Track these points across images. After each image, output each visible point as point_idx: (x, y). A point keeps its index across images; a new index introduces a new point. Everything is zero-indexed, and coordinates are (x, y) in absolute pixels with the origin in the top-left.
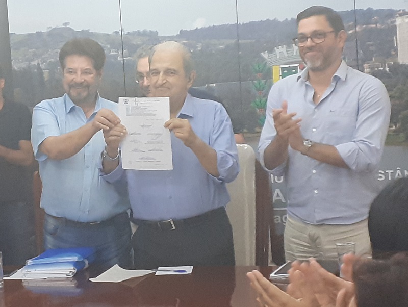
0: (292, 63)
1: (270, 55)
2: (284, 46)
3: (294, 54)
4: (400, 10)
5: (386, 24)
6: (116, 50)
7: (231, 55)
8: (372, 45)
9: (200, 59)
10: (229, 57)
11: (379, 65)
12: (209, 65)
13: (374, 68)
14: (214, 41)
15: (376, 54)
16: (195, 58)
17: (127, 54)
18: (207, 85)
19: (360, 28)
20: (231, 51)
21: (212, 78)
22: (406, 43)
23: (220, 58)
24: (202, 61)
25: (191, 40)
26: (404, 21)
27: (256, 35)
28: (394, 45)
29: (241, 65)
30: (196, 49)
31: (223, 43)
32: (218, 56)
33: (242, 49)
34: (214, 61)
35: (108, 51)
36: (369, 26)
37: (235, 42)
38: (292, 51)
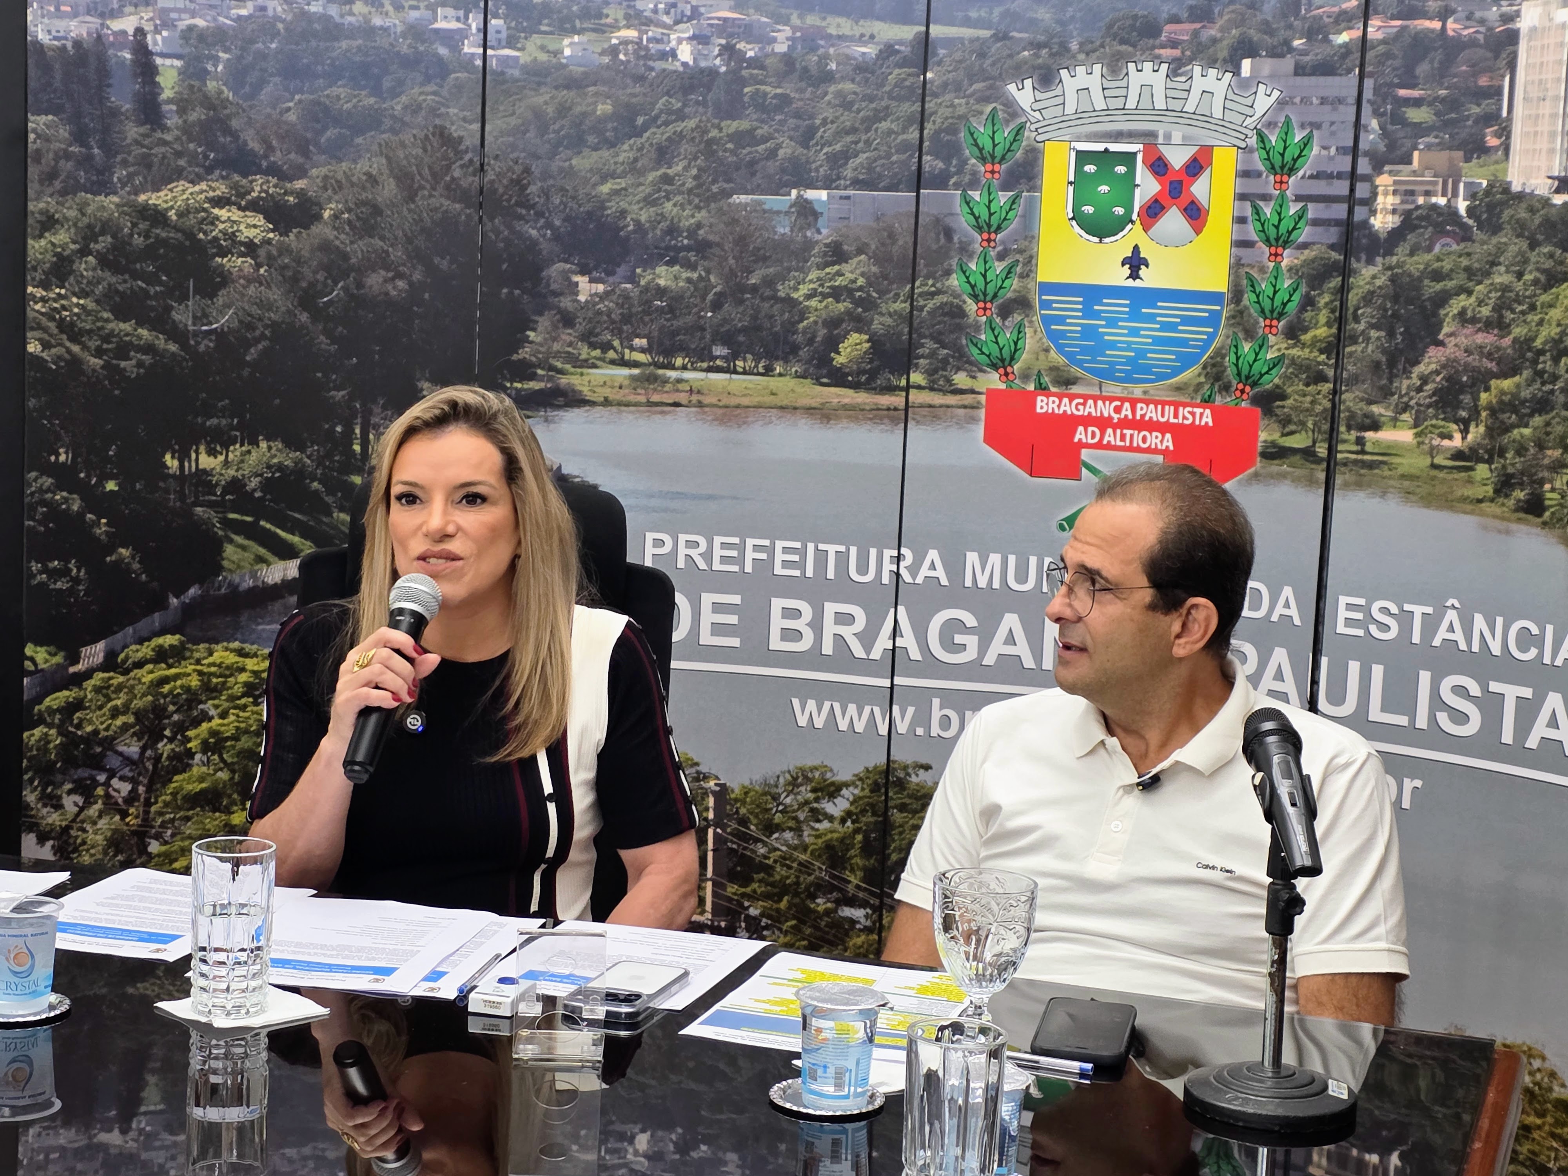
0: (1118, 136)
1: (1040, 96)
2: (1097, 68)
3: (1131, 104)
5: (1482, 22)
6: (461, 13)
7: (896, 85)
8: (1417, 103)
9: (779, 91)
10: (889, 93)
11: (1435, 183)
12: (812, 117)
13: (1412, 193)
14: (839, 26)
15: (1426, 139)
16: (762, 83)
17: (504, 35)
18: (794, 192)
19: (1380, 28)
20: (897, 71)
21: (817, 170)
22: (1546, 109)
23: (855, 93)
24: (785, 99)
25: (752, 11)
26: (1551, 20)
27: (997, 11)
28: (1500, 109)
29: (929, 128)
30: (769, 49)
31: (872, 37)
32: (848, 86)
33: (939, 63)
34: (829, 103)
35: (428, 14)
36: (1416, 22)
37: (915, 38)
38: (1123, 92)
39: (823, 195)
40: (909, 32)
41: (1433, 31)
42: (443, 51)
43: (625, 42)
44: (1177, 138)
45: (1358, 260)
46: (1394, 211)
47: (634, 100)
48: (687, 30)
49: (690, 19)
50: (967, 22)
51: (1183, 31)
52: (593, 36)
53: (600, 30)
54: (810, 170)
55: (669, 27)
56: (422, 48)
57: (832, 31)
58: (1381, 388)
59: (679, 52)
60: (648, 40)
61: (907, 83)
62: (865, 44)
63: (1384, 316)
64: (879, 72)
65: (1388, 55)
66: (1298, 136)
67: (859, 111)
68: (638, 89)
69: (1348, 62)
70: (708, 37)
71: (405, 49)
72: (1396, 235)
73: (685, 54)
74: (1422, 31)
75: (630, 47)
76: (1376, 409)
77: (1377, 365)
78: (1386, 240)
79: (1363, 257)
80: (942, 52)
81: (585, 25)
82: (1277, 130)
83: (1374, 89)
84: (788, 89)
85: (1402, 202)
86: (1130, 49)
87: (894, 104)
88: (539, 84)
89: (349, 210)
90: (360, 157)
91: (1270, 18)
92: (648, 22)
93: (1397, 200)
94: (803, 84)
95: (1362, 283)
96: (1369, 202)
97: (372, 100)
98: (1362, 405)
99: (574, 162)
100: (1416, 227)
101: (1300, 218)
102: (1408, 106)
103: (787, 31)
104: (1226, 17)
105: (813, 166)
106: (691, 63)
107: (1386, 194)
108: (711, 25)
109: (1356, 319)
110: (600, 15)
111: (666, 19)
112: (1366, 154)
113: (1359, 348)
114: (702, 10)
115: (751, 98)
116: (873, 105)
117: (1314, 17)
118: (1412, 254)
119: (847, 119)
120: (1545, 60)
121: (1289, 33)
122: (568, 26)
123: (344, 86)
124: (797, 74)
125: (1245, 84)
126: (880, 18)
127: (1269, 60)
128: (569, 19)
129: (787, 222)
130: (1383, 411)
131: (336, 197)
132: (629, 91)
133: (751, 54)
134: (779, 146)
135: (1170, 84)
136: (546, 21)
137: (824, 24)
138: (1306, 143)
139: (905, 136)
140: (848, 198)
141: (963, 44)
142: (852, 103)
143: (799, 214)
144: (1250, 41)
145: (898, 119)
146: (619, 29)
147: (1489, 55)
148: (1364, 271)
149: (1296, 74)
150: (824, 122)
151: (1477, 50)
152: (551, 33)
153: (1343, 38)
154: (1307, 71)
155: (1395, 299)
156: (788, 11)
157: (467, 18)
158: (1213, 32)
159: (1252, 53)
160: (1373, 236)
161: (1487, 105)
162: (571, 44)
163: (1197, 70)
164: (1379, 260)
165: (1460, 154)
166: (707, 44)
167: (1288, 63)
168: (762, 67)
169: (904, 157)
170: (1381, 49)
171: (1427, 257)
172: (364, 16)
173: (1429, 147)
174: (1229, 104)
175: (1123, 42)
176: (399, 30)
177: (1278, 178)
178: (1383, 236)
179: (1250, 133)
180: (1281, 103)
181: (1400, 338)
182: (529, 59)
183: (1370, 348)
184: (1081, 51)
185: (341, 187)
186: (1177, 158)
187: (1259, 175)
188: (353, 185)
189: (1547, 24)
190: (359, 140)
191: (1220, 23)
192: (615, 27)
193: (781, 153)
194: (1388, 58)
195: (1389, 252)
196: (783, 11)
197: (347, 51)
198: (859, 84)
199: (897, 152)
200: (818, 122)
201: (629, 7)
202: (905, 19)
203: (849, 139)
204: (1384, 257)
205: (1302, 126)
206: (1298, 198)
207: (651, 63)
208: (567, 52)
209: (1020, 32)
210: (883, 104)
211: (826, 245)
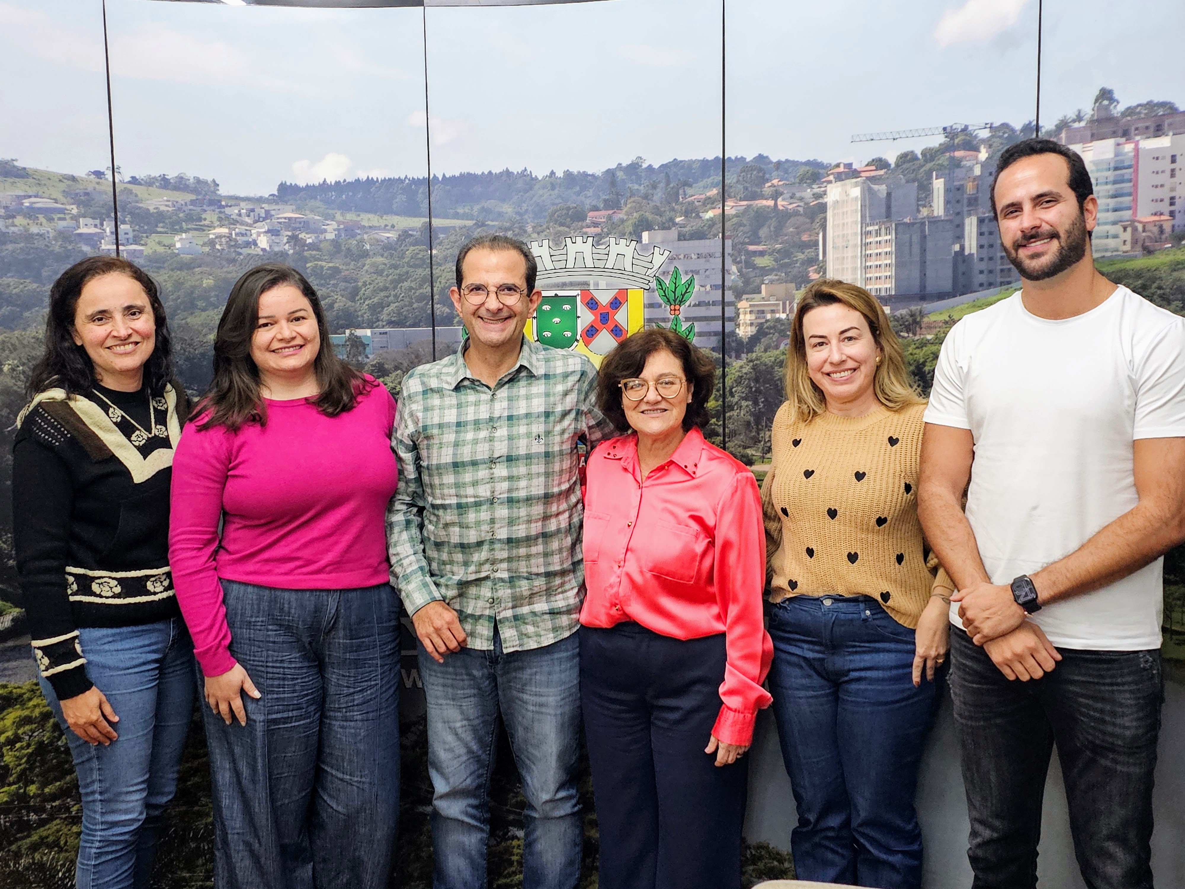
0: (563, 286)
2: (546, 242)
3: (570, 264)
4: (838, 166)
5: (801, 199)
6: (98, 222)
7: (412, 258)
8: (762, 254)
9: (331, 265)
10: (408, 263)
11: (778, 305)
12: (356, 281)
13: (763, 312)
14: (369, 219)
15: (770, 277)
16: (319, 260)
17: (131, 235)
18: (348, 332)
19: (733, 207)
20: (412, 248)
21: (362, 316)
22: (849, 253)
23: (385, 264)
24: (336, 271)
25: (307, 212)
26: (847, 195)
27: (476, 208)
28: (818, 255)
29: (437, 285)
30: (322, 237)
31: (393, 226)
32: (379, 259)
33: (440, 244)
34: (367, 271)
35: (73, 223)
36: (757, 202)
37: (422, 226)
38: (564, 257)
39: (368, 332)
40: (418, 223)
41: (768, 207)
42: (86, 249)
43: (220, 237)
44: (602, 284)
45: (731, 358)
46: (751, 324)
47: (229, 276)
48: (263, 227)
49: (264, 219)
50: (456, 216)
51: (601, 216)
52: (196, 233)
53: (201, 229)
54: (358, 316)
55: (250, 225)
56: (70, 247)
57: (365, 223)
58: (752, 438)
59: (258, 242)
60: (236, 234)
61: (420, 256)
62: (388, 231)
63: (750, 391)
64: (400, 249)
65: (741, 225)
66: (684, 279)
67: (388, 276)
68: (231, 268)
69: (714, 230)
70: (279, 231)
71: (57, 249)
72: (754, 340)
73: (263, 242)
74: (761, 207)
75: (223, 240)
76: (749, 452)
77: (748, 423)
78: (747, 343)
79: (733, 354)
80: (441, 236)
81: (189, 226)
82: (670, 276)
83: (733, 246)
84: (337, 263)
85: (756, 318)
86: (567, 229)
87: (412, 270)
88: (159, 268)
89: (23, 364)
90: (29, 326)
91: (658, 204)
92: (235, 222)
93: (753, 317)
94: (348, 260)
95: (733, 371)
96: (734, 319)
97: (35, 286)
98: (740, 449)
99: (189, 320)
100: (766, 334)
101: (690, 332)
102: (755, 256)
103: (334, 225)
104: (629, 206)
105: (360, 313)
106: (268, 249)
107: (745, 313)
108: (280, 223)
109: (732, 395)
110: (200, 219)
111: (247, 220)
112: (730, 288)
113: (735, 413)
114: (273, 213)
115: (312, 270)
116: (398, 271)
117: (689, 203)
118: (766, 351)
119: (381, 281)
120: (845, 221)
121: (672, 213)
122: (177, 227)
123: (12, 277)
124: (343, 253)
125: (645, 248)
126: (397, 214)
127: (661, 232)
128: (178, 222)
129: (345, 352)
130: (754, 453)
131: (13, 356)
132: (225, 270)
133: (309, 241)
134: (334, 302)
135: (595, 251)
136: (161, 225)
137: (359, 219)
138: (690, 283)
139: (421, 291)
140: (386, 333)
141: (455, 230)
142: (382, 271)
143: (352, 346)
144: (647, 220)
145: (416, 279)
146: (214, 228)
147: (808, 220)
148: (734, 364)
149: (679, 239)
150: (365, 284)
151: (799, 218)
152: (166, 233)
153: (710, 214)
154: (687, 237)
155: (757, 380)
156: (333, 212)
157: (102, 225)
158: (621, 215)
159: (649, 227)
160: (740, 342)
161: (809, 253)
162: (181, 239)
163: (612, 240)
164: (744, 356)
165: (793, 285)
166: (278, 235)
167: (673, 233)
168: (318, 249)
169: (421, 305)
170: (735, 220)
171: (777, 352)
172: (24, 227)
173: (772, 282)
174: (635, 261)
175: (561, 225)
176: (51, 235)
177: (672, 307)
178: (746, 340)
179: (651, 280)
180: (671, 259)
181: (762, 405)
182: (150, 251)
183: (742, 413)
184: (534, 232)
185: (15, 349)
186: (604, 298)
187: (660, 306)
188: (24, 346)
189: (845, 198)
190: (27, 314)
191: (625, 209)
192: (211, 227)
193: (336, 306)
194: (741, 226)
195: (750, 350)
196: (331, 212)
197: (13, 251)
198: (386, 258)
199: (417, 301)
200: (360, 284)
201: (220, 212)
202: (414, 213)
203: (382, 294)
204: (747, 353)
205: (686, 273)
206: (687, 319)
207: (239, 250)
208: (178, 245)
209: (492, 221)
210: (404, 270)
211: (372, 366)
